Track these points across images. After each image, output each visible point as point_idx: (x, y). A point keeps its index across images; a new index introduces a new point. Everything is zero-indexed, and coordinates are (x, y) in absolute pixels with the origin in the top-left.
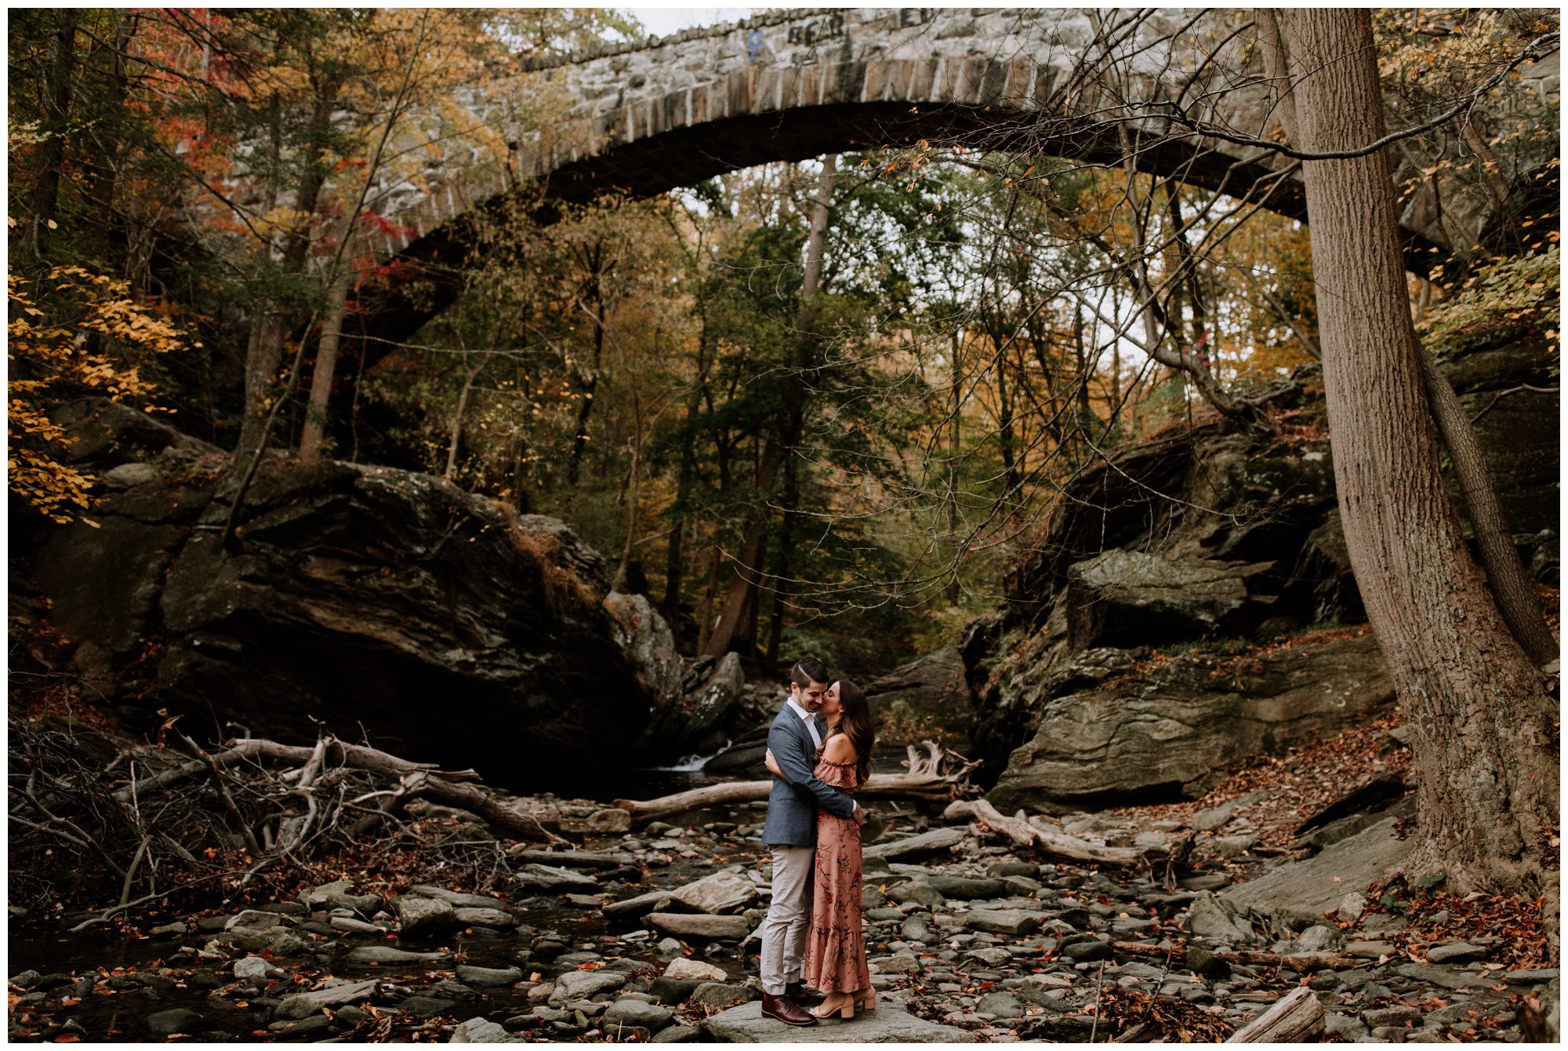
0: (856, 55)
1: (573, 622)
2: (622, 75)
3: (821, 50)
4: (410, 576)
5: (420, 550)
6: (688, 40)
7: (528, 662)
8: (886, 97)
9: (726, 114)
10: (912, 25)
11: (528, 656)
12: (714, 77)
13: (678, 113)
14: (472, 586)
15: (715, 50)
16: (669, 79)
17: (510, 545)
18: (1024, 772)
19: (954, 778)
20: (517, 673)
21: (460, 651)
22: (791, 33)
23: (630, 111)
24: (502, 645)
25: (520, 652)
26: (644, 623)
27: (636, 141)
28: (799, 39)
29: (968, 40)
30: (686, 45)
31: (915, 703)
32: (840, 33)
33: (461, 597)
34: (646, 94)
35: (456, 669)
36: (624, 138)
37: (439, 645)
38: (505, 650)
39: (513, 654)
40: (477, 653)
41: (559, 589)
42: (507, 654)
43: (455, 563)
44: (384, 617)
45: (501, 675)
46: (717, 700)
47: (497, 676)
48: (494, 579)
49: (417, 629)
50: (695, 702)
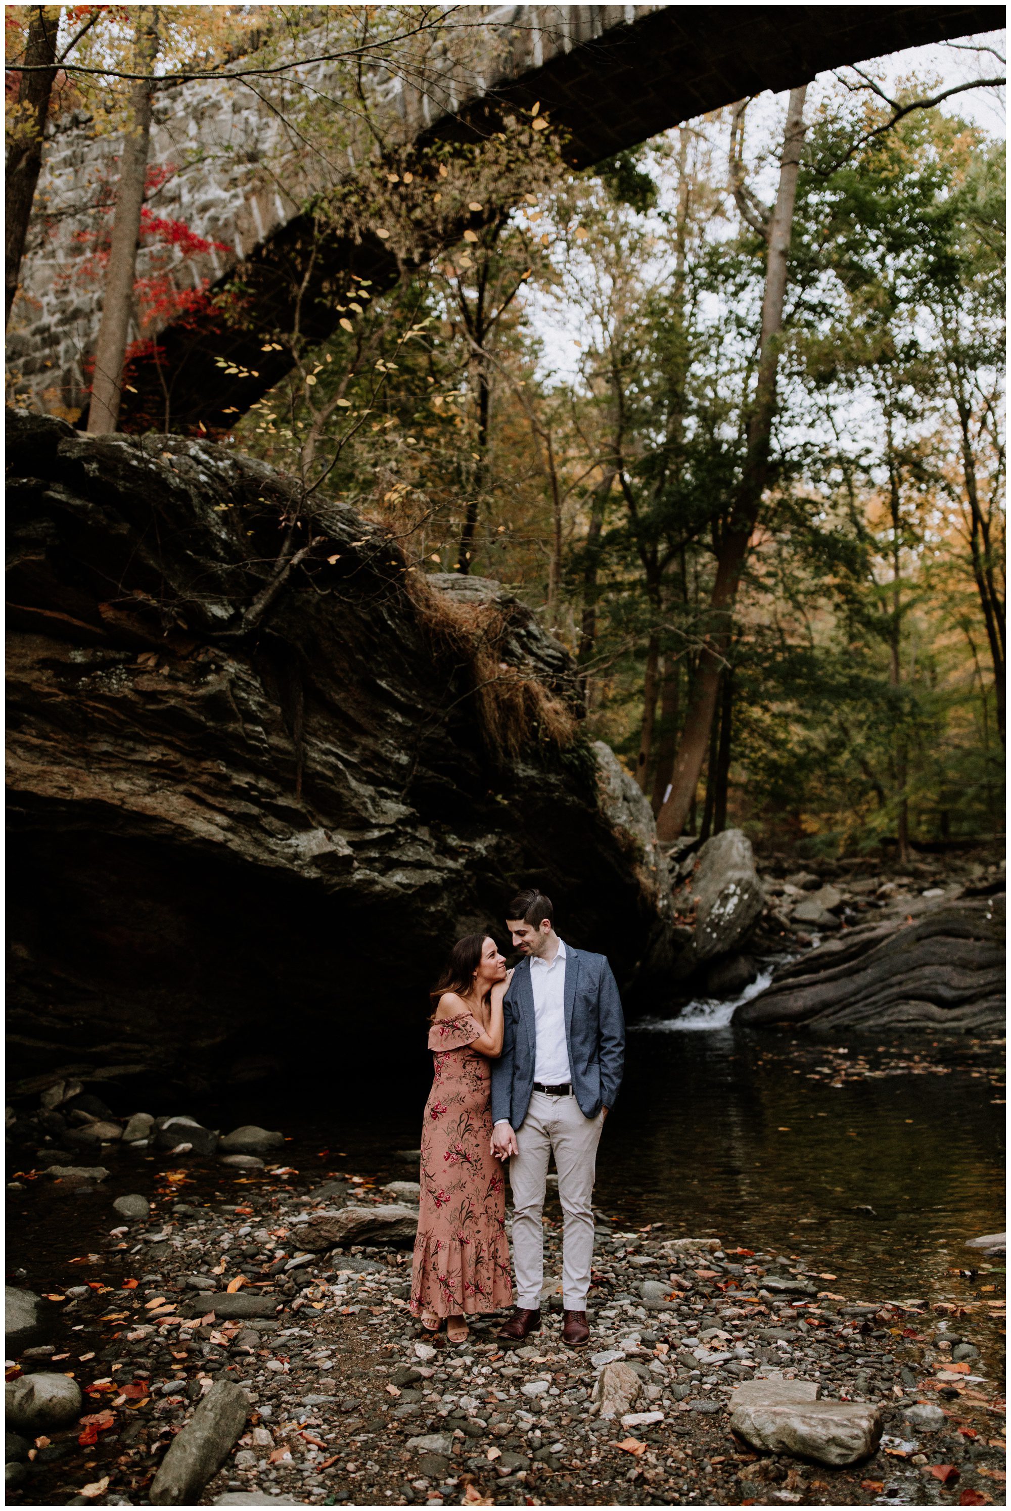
1: (532, 773)
4: (204, 670)
5: (218, 611)
7: (454, 853)
11: (453, 841)
14: (338, 697)
17: (409, 613)
20: (436, 877)
21: (320, 833)
23: (535, 21)
24: (404, 821)
25: (438, 834)
33: (316, 721)
35: (312, 873)
37: (277, 824)
38: (409, 830)
39: (426, 838)
40: (356, 837)
41: (507, 707)
42: (414, 839)
43: (299, 645)
44: (150, 764)
45: (405, 881)
46: (737, 906)
47: (398, 883)
48: (383, 684)
49: (225, 787)
50: (692, 910)
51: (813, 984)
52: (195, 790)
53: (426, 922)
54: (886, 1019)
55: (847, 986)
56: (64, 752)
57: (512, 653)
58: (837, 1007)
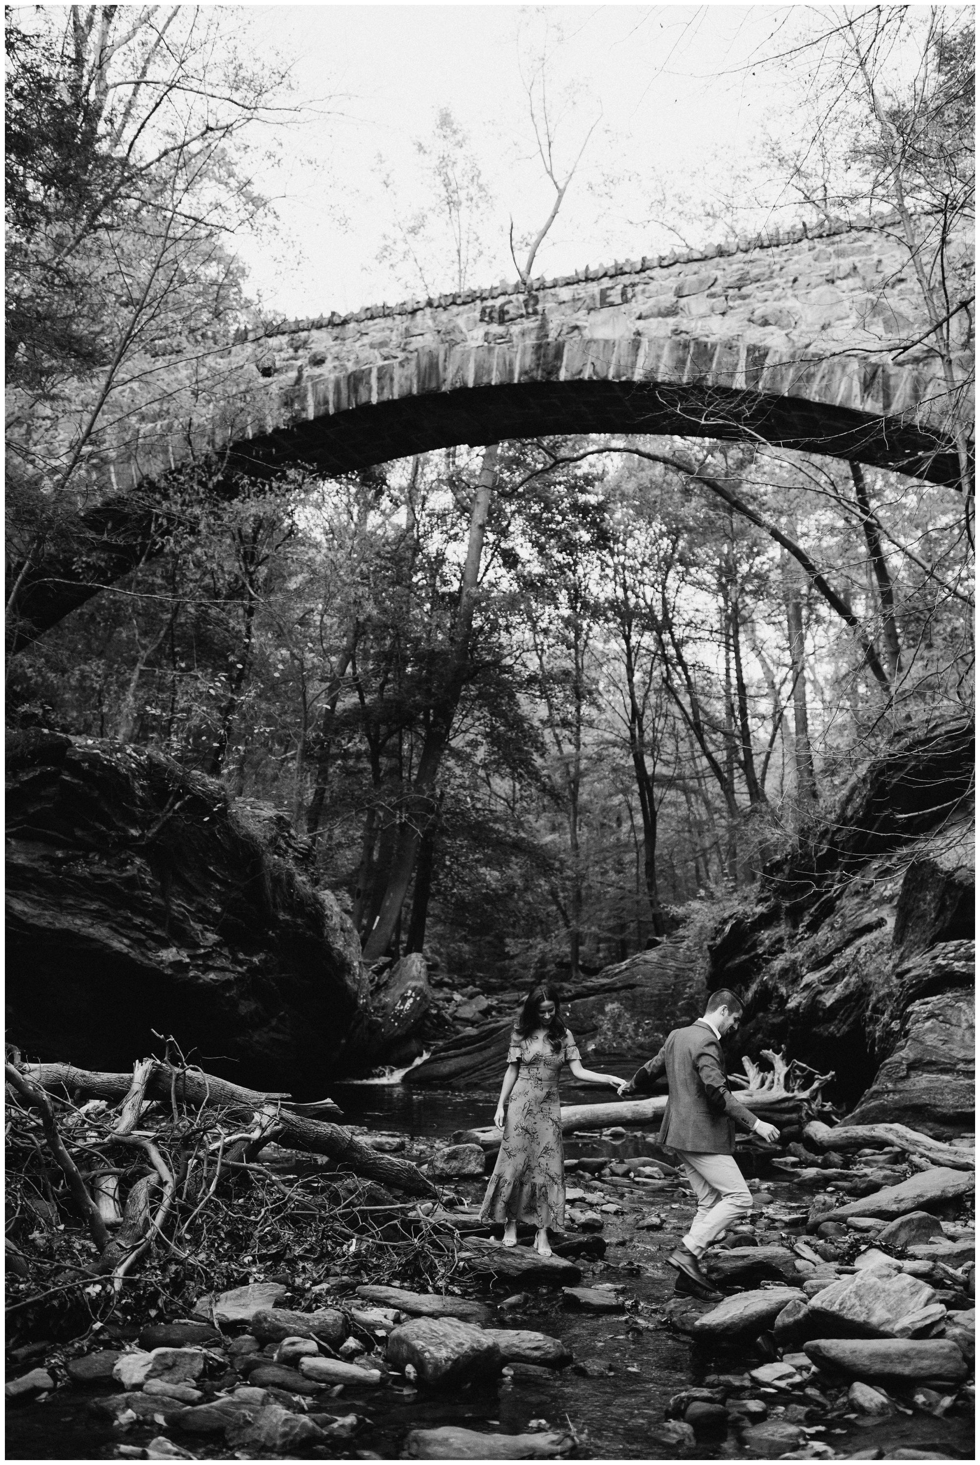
0: (553, 335)
1: (288, 917)
2: (301, 352)
3: (515, 329)
4: (123, 863)
5: (134, 832)
6: (372, 318)
7: (241, 963)
8: (586, 376)
9: (415, 391)
10: (612, 305)
11: (241, 956)
12: (401, 355)
13: (362, 390)
14: (187, 875)
15: (402, 328)
16: (353, 357)
17: (228, 831)
18: (900, 1086)
19: (805, 1095)
20: (231, 976)
22: (483, 311)
23: (310, 388)
24: (216, 944)
25: (233, 953)
27: (317, 419)
28: (491, 318)
29: (671, 320)
30: (371, 323)
31: (632, 1006)
32: (535, 313)
33: (176, 888)
34: (328, 372)
35: (168, 972)
36: (304, 415)
37: (153, 944)
38: (219, 949)
39: (227, 954)
40: (192, 952)
41: (277, 880)
42: (221, 954)
43: (172, 849)
44: (92, 911)
45: (215, 978)
46: (412, 1004)
47: (211, 979)
48: (211, 868)
49: (129, 924)
50: (383, 1008)
51: (456, 1056)
52: (114, 925)
53: (225, 1002)
55: (478, 1058)
57: (279, 847)
58: (471, 1071)
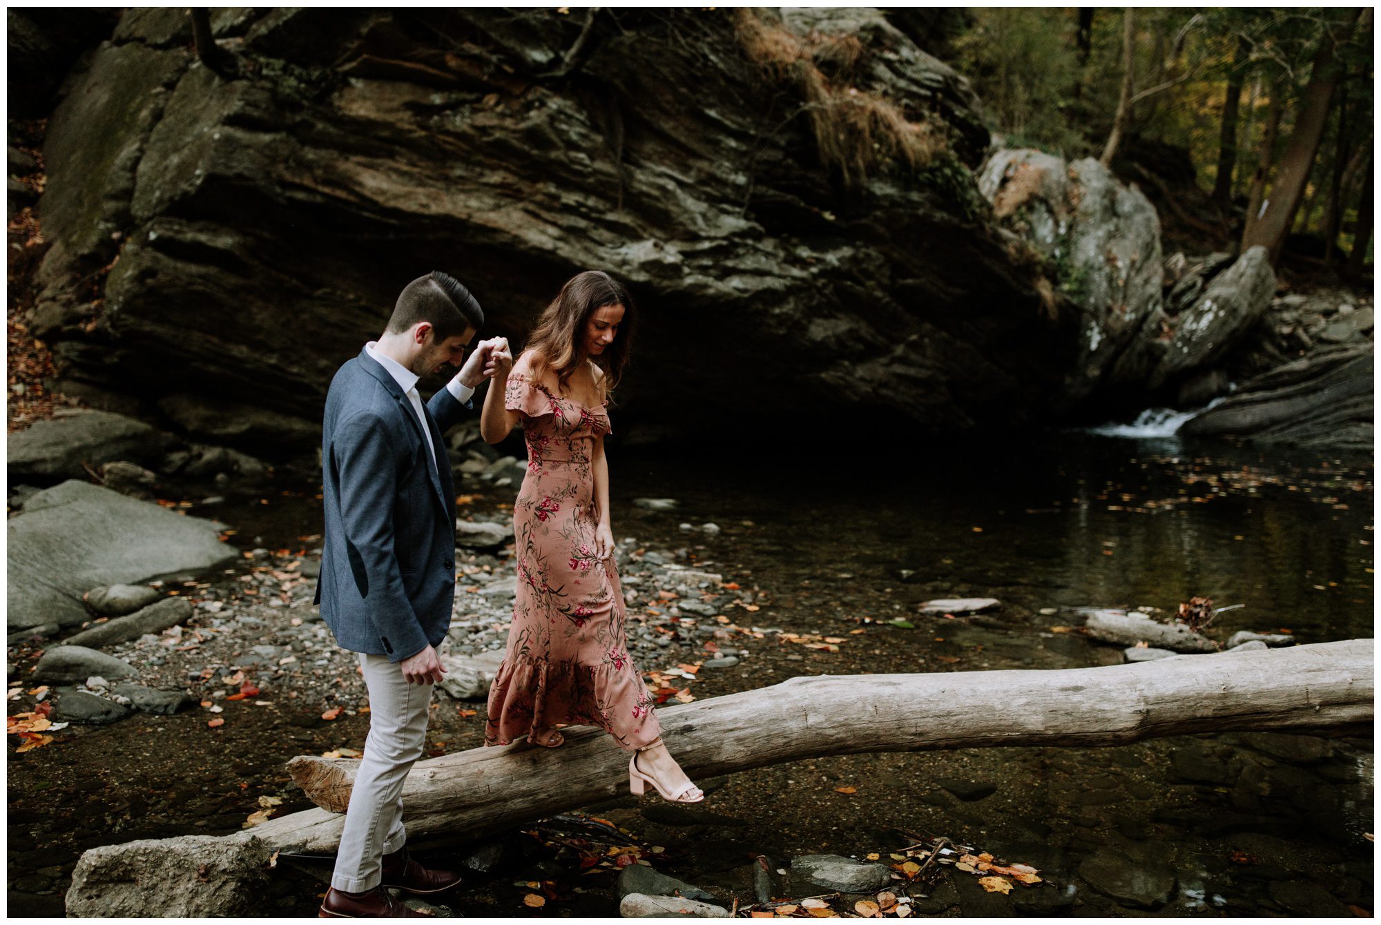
1: (889, 191)
4: (529, 106)
5: (539, 56)
7: (803, 264)
11: (804, 252)
14: (667, 126)
20: (777, 283)
24: (743, 234)
25: (784, 244)
26: (1090, 201)
33: (649, 147)
35: (642, 277)
37: (605, 235)
38: (750, 242)
39: (770, 249)
40: (687, 247)
41: (853, 131)
42: (757, 250)
43: (617, 82)
44: (494, 186)
45: (741, 286)
46: (1211, 322)
47: (736, 289)
48: (712, 113)
49: (556, 205)
51: (1266, 400)
52: (531, 207)
53: (772, 322)
54: (1332, 439)
56: (428, 177)
58: (1285, 425)
